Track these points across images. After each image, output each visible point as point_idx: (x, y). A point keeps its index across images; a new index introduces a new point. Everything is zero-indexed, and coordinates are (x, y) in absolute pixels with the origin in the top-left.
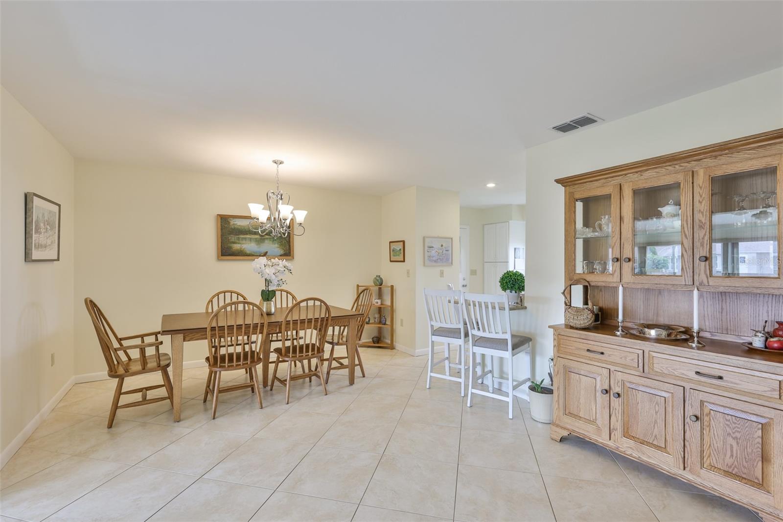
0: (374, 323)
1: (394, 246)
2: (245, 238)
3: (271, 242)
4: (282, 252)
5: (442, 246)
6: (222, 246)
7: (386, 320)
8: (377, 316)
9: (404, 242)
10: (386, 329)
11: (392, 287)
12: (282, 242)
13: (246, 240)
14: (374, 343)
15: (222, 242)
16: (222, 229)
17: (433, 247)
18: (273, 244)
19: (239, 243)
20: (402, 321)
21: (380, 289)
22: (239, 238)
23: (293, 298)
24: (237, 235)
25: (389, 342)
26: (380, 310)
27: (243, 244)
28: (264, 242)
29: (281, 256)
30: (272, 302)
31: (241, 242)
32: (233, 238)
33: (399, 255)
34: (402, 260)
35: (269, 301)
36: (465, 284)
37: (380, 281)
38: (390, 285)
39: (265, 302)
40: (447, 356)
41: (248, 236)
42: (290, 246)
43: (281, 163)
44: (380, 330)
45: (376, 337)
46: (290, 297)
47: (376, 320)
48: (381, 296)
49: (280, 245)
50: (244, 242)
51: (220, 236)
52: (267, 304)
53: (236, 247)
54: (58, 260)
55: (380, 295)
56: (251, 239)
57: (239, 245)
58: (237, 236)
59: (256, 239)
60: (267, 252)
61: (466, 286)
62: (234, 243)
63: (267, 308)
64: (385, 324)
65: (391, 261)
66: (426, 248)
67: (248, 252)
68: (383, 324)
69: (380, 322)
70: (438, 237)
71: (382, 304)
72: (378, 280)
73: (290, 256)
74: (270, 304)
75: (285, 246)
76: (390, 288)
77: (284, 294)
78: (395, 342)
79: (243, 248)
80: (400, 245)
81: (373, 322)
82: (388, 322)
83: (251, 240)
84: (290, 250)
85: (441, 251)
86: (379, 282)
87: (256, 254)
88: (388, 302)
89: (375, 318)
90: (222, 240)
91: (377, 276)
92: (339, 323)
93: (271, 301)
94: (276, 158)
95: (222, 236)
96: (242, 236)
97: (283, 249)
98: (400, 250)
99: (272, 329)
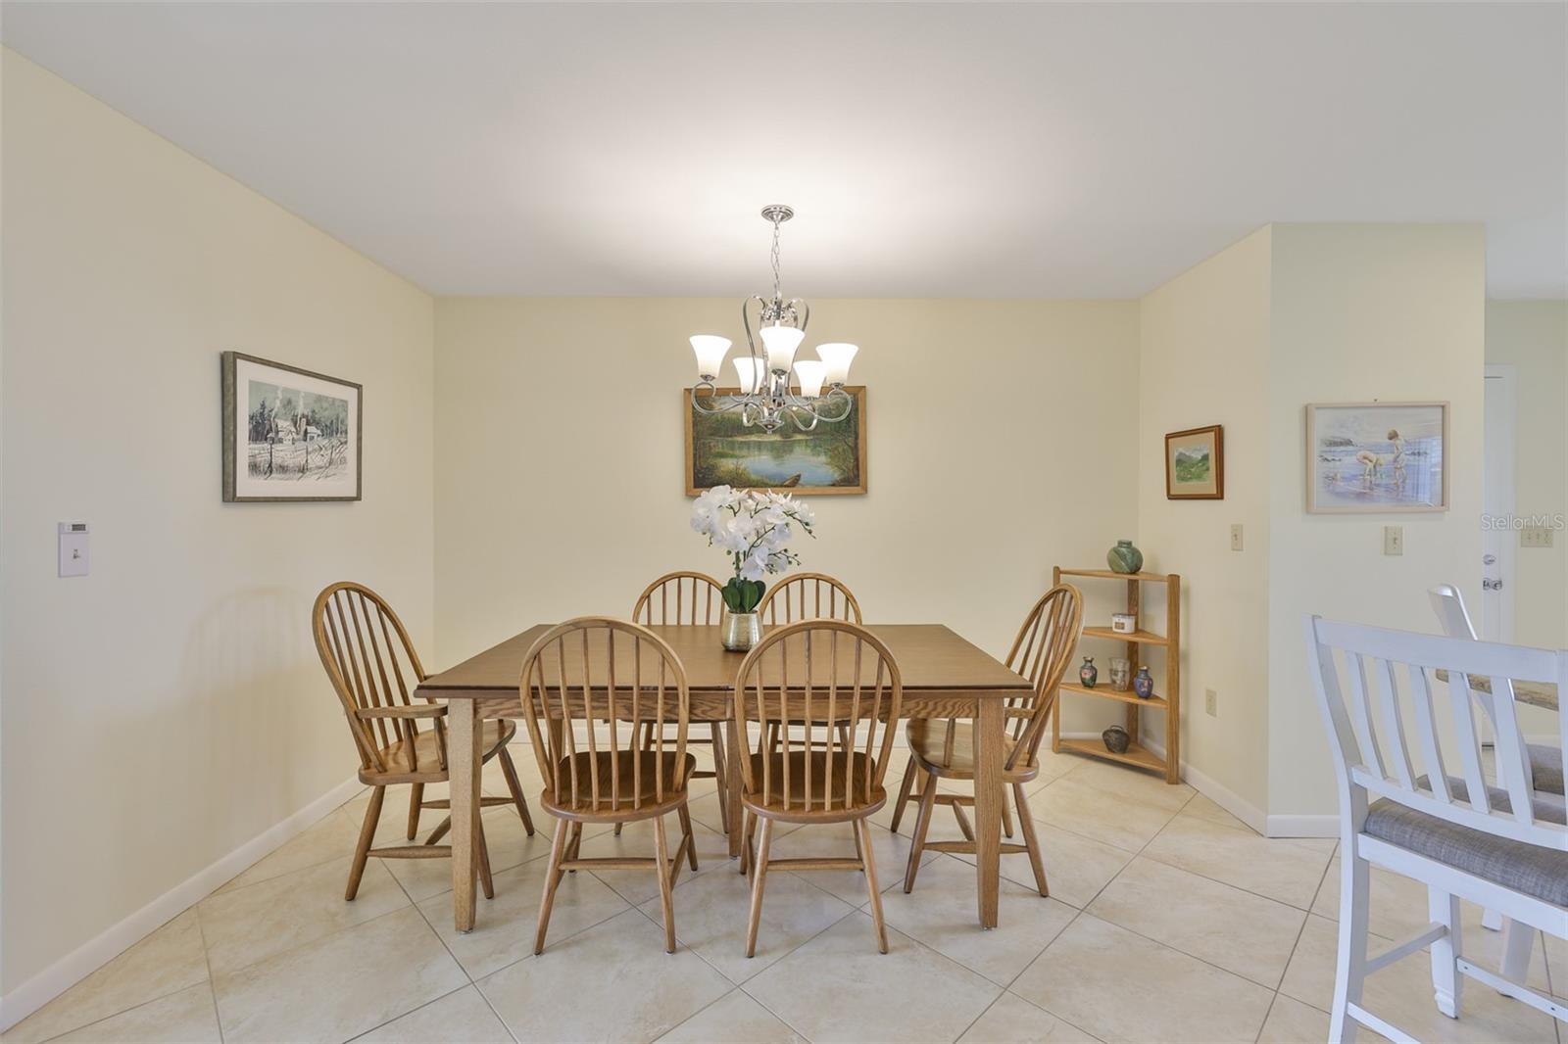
0: (1111, 686)
1: (1179, 447)
2: (748, 444)
3: (809, 451)
4: (837, 476)
5: (1393, 436)
6: (695, 464)
7: (1150, 686)
8: (1121, 666)
9: (1219, 432)
10: (1155, 714)
11: (1174, 580)
12: (836, 448)
13: (749, 449)
14: (1111, 750)
15: (695, 455)
16: (695, 424)
17: (1349, 443)
18: (814, 455)
19: (732, 456)
20: (1211, 697)
21: (1133, 586)
22: (733, 443)
23: (847, 599)
24: (728, 436)
25: (1162, 751)
26: (1132, 651)
27: (743, 457)
28: (791, 451)
29: (833, 485)
30: (754, 616)
31: (737, 452)
32: (718, 444)
33: (1199, 477)
34: (1214, 491)
35: (745, 612)
36: (1494, 578)
37: (1129, 557)
38: (1166, 572)
39: (734, 616)
40: (1447, 922)
41: (754, 438)
42: (857, 459)
43: (787, 214)
44: (1132, 712)
45: (1117, 732)
46: (840, 597)
47: (1118, 678)
48: (1137, 605)
49: (831, 457)
50: (744, 452)
51: (691, 442)
52: (739, 621)
53: (727, 465)
54: (358, 498)
55: (1133, 602)
56: (759, 445)
57: (735, 461)
58: (730, 439)
59: (772, 443)
60: (799, 476)
61: (1497, 585)
62: (723, 456)
63: (738, 634)
64: (1148, 696)
65: (1171, 497)
66: (1317, 448)
67: (753, 477)
68: (1140, 697)
69: (1131, 687)
70: (1377, 406)
71: (1137, 630)
72: (1123, 557)
73: (858, 485)
74: (748, 620)
75: (845, 460)
76: (1166, 584)
77: (825, 587)
78: (1187, 760)
79: (742, 467)
80: (1207, 445)
81: (1108, 681)
82: (1160, 690)
83: (760, 449)
84: (858, 469)
85: (1391, 457)
86: (1128, 562)
87: (772, 483)
88: (1160, 627)
89: (1113, 672)
90: (695, 449)
91: (1121, 543)
92: (939, 709)
93: (751, 611)
94: (770, 202)
95: (696, 439)
96: (740, 439)
97: (839, 467)
98: (1205, 458)
99: (713, 708)
